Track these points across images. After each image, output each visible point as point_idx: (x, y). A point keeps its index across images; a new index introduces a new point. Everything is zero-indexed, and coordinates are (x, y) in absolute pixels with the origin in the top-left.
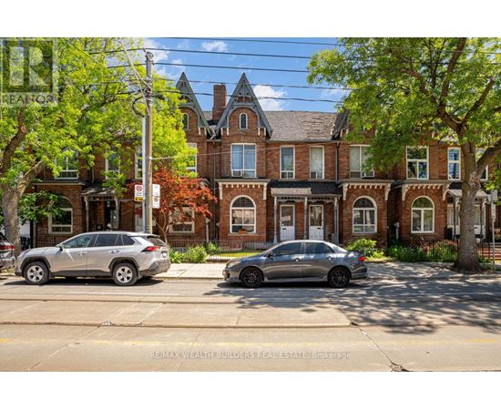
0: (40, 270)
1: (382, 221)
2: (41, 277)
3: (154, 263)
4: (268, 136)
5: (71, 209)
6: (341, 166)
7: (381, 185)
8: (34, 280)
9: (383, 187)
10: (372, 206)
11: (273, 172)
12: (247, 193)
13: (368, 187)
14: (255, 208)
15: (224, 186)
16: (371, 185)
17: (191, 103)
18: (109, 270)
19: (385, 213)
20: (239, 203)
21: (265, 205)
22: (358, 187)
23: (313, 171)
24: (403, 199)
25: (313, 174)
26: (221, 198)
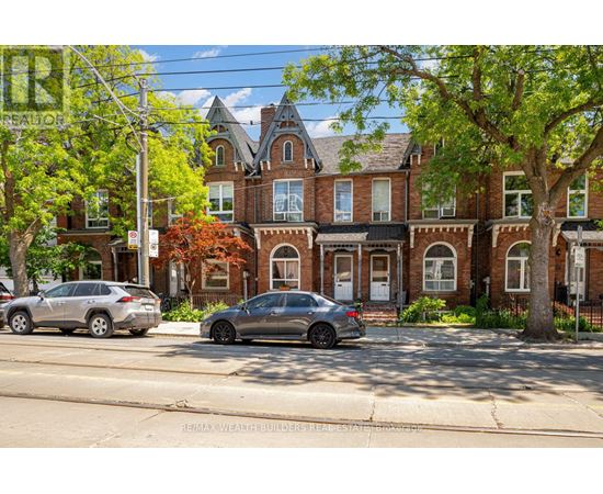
0: (24, 320)
1: (464, 275)
2: (24, 327)
3: (130, 315)
4: (318, 169)
5: (100, 262)
6: (411, 202)
7: (462, 226)
8: (18, 329)
9: (466, 229)
10: (452, 255)
11: (325, 214)
12: (289, 241)
13: (444, 230)
14: (299, 259)
15: (262, 232)
16: (448, 226)
17: (227, 133)
18: (84, 321)
19: (468, 264)
20: (281, 253)
21: (311, 255)
22: (430, 230)
23: (377, 211)
24: (494, 246)
25: (377, 215)
26: (259, 247)
